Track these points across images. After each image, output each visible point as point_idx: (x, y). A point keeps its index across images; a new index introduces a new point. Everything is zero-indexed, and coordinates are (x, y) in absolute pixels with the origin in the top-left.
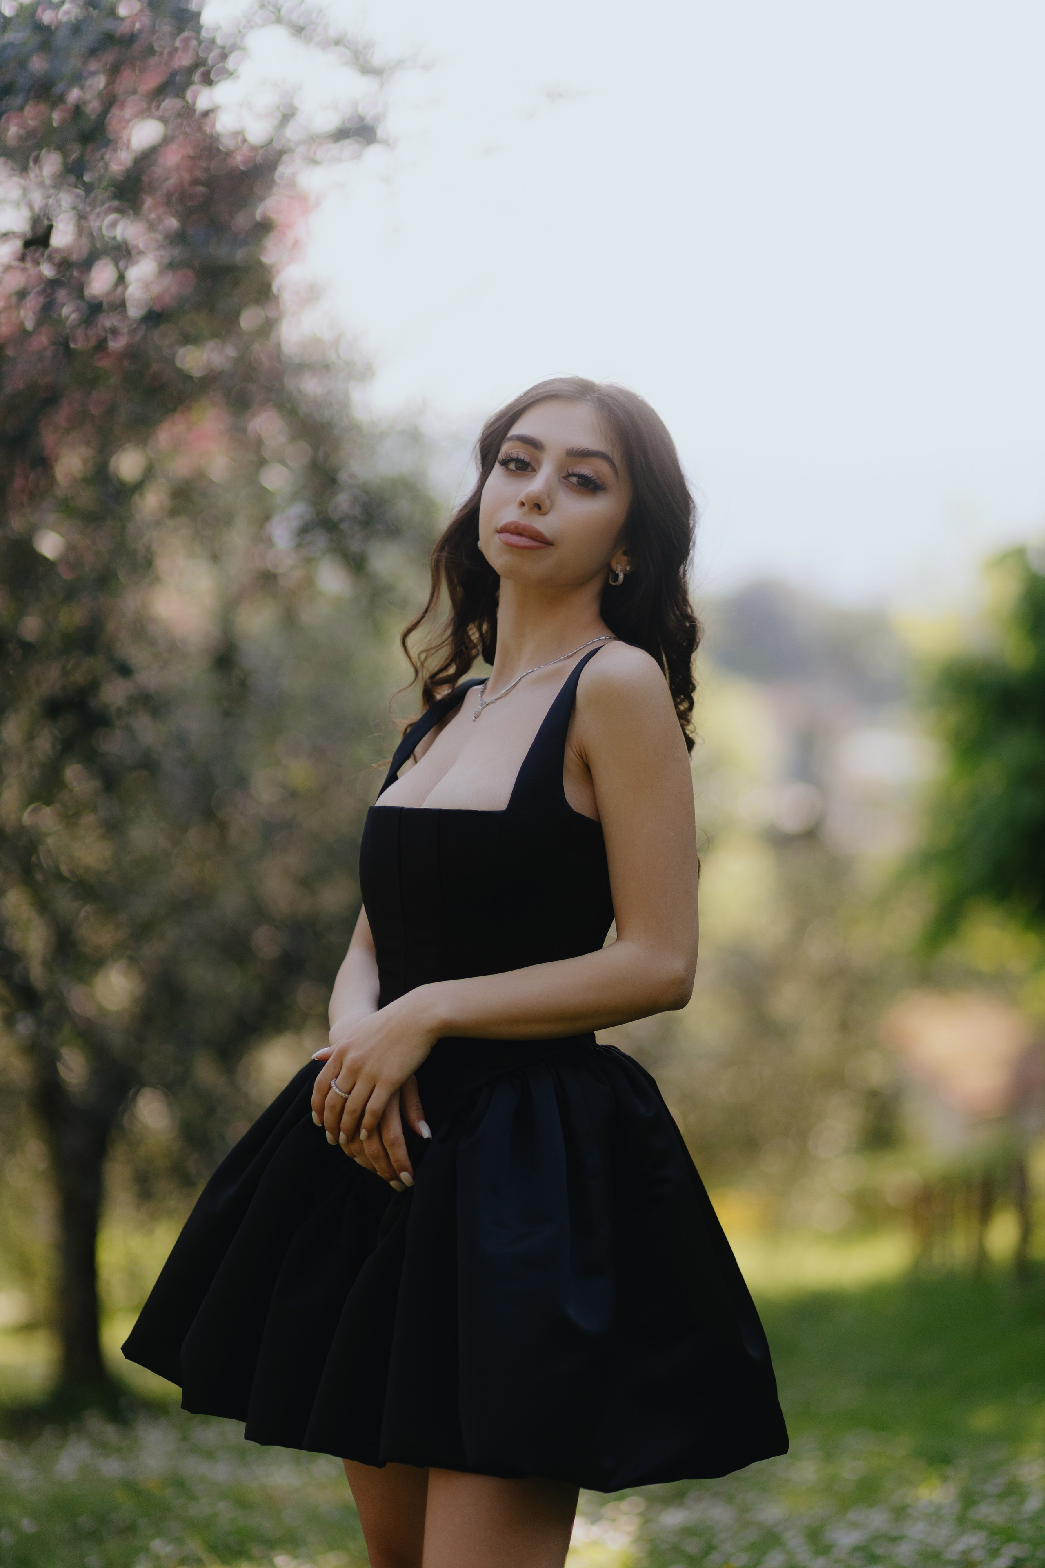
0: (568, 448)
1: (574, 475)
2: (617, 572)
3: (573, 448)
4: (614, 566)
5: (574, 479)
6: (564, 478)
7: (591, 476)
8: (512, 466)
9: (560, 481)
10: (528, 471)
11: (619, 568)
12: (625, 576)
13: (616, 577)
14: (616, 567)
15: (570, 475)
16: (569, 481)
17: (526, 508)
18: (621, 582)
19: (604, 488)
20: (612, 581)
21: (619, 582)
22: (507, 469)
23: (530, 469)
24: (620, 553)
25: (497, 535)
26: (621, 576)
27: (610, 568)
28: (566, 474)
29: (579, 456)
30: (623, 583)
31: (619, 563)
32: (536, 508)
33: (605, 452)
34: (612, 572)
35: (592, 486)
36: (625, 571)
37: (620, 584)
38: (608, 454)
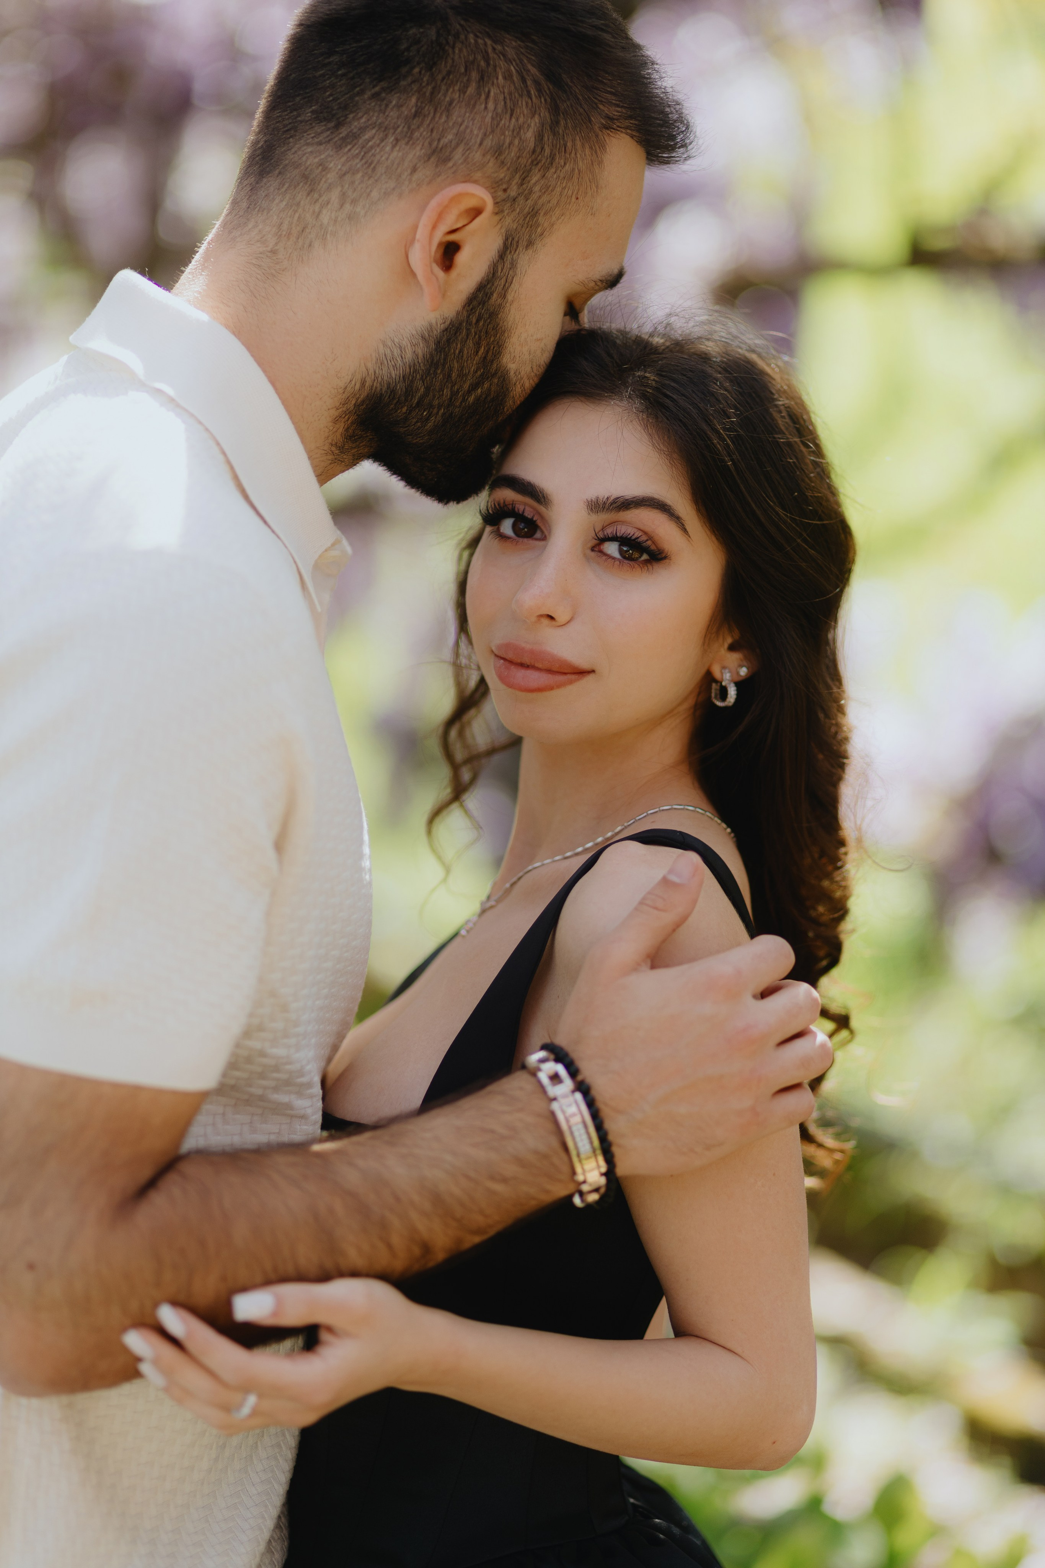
0: (590, 499)
1: (613, 539)
2: (724, 684)
3: (599, 498)
4: (716, 672)
5: (612, 549)
6: (593, 549)
9: (585, 555)
10: (537, 539)
11: (727, 676)
12: (739, 685)
13: (723, 693)
14: (722, 674)
15: (607, 540)
16: (601, 551)
18: (732, 700)
19: (665, 558)
20: (716, 698)
21: (730, 702)
22: (500, 536)
23: (538, 535)
24: (723, 650)
25: (492, 658)
26: (731, 692)
27: (708, 679)
28: (595, 542)
29: (612, 510)
30: (737, 700)
31: (724, 668)
32: (546, 621)
33: (656, 496)
34: (714, 685)
35: (645, 557)
36: (737, 679)
37: (731, 704)
38: (662, 498)
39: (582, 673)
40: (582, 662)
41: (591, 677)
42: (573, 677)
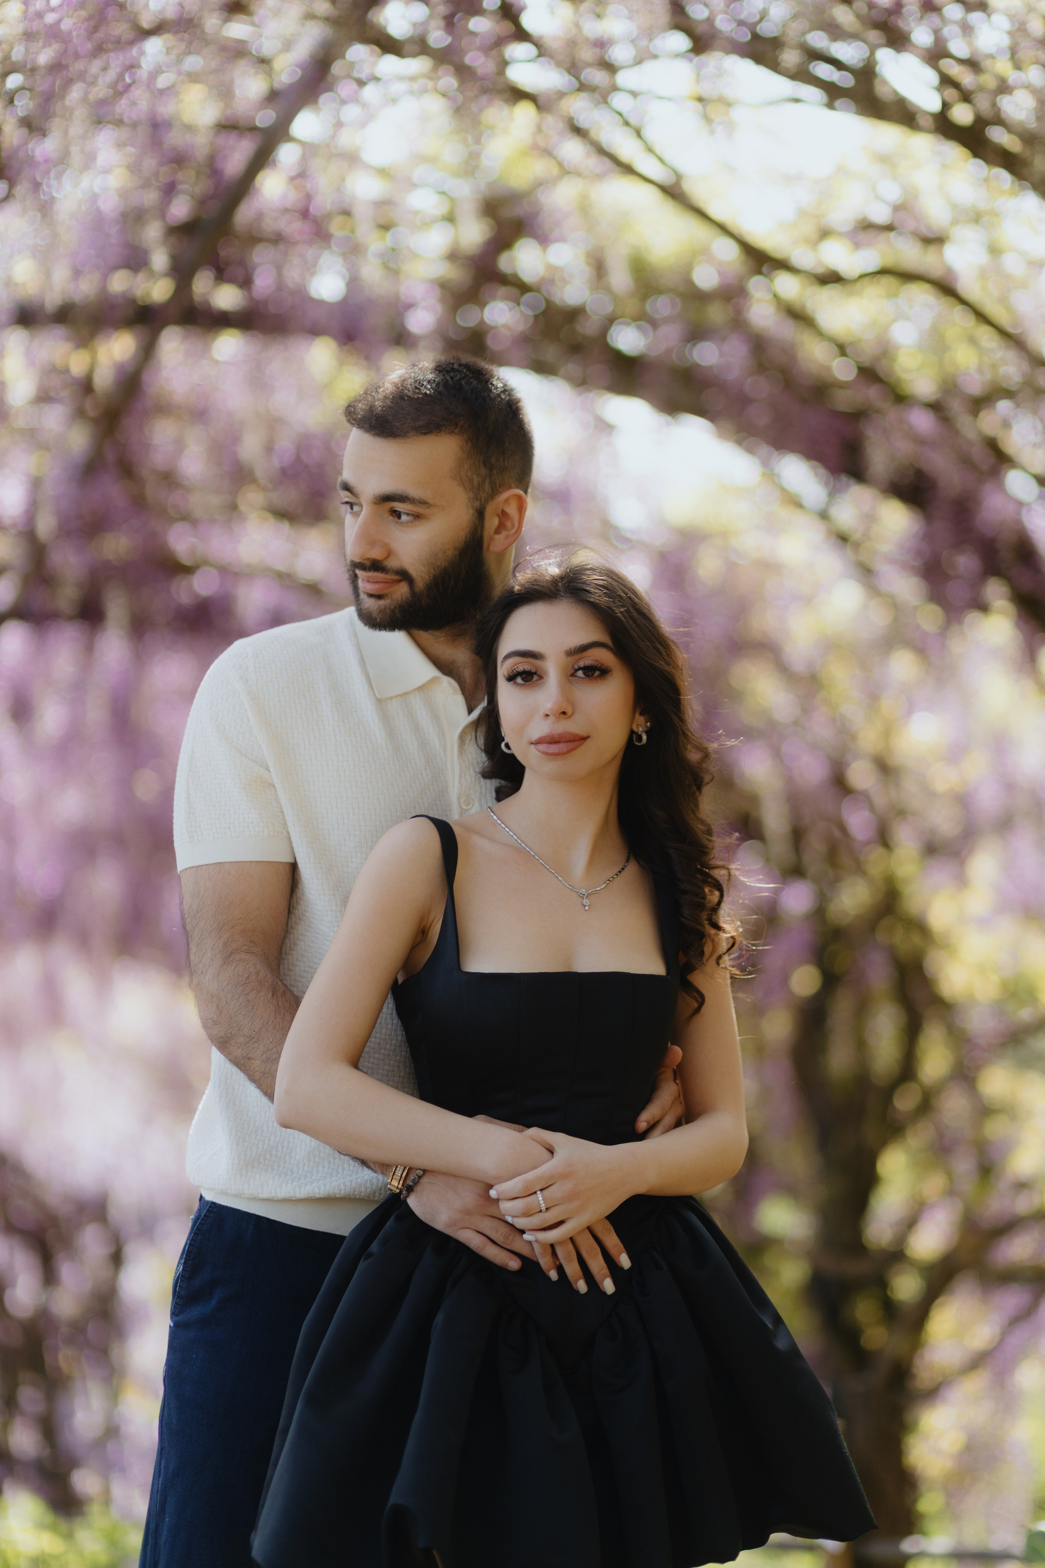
0: (566, 650)
1: (580, 669)
2: (639, 733)
3: (570, 648)
4: (634, 728)
5: (580, 673)
6: (570, 675)
7: (596, 665)
8: (519, 680)
9: (569, 681)
10: (536, 681)
11: (641, 729)
12: (646, 732)
13: (640, 738)
14: (637, 729)
15: (577, 670)
16: (576, 676)
17: (551, 719)
18: (645, 741)
19: (610, 671)
20: (636, 741)
22: (515, 683)
23: (535, 678)
24: (637, 716)
25: (532, 746)
26: (644, 737)
27: (632, 732)
28: (572, 672)
29: (578, 653)
30: (647, 740)
31: (638, 725)
32: (562, 716)
33: (598, 641)
34: (634, 735)
35: (597, 673)
36: (646, 729)
37: (644, 743)
38: (601, 641)
39: (585, 739)
40: (583, 733)
41: (589, 740)
42: (581, 742)
